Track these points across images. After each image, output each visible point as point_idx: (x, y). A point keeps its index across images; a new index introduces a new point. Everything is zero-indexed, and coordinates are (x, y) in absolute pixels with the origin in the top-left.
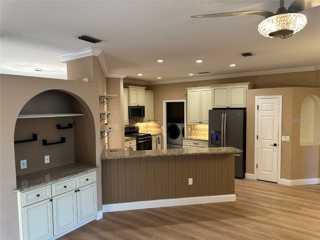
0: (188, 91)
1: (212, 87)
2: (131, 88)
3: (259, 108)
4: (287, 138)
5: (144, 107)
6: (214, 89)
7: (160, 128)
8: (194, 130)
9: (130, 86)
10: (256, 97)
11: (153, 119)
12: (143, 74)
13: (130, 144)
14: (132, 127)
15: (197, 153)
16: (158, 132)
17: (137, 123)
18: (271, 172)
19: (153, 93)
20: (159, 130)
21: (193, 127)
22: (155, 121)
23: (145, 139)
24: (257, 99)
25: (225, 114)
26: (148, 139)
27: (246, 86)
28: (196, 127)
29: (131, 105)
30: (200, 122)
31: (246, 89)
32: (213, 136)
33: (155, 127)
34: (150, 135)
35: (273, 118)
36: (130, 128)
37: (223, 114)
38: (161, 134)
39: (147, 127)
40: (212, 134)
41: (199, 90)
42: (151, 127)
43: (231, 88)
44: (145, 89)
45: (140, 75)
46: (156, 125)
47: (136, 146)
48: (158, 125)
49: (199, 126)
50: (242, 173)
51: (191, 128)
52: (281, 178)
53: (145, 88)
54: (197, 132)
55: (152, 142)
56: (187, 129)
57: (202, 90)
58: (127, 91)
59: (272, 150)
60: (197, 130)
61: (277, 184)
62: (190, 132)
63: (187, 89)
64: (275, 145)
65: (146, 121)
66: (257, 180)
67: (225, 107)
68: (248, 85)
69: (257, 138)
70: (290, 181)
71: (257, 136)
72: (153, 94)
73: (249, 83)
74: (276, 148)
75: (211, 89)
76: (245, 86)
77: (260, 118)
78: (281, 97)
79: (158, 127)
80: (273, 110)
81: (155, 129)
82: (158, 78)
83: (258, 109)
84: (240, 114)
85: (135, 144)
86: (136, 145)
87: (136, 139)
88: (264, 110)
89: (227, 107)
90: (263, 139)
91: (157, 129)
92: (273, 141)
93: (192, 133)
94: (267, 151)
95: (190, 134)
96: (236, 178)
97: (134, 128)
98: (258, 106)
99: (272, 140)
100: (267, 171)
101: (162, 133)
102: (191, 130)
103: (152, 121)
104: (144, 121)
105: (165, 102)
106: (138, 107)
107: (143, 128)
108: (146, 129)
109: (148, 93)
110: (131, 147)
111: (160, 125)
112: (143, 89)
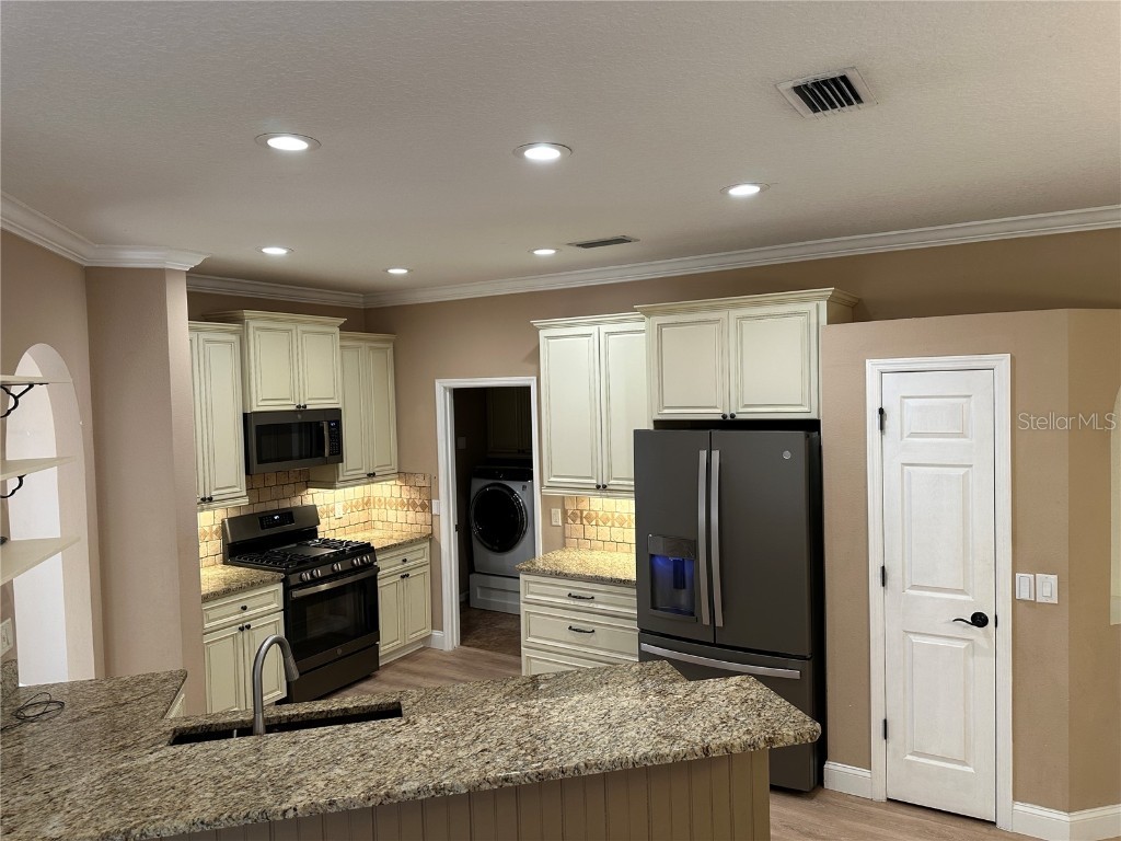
0: (542, 333)
1: (648, 314)
2: (252, 324)
3: (887, 423)
4: (1047, 588)
5: (338, 412)
6: (661, 326)
7: (426, 507)
8: (578, 521)
9: (247, 313)
10: (872, 367)
11: (395, 466)
12: (291, 251)
13: (244, 608)
14: (276, 512)
15: (506, 779)
16: (417, 528)
17: (311, 490)
18: (964, 763)
19: (391, 345)
20: (421, 517)
21: (570, 508)
22: (402, 474)
23: (335, 576)
24: (877, 375)
25: (716, 455)
26: (355, 570)
27: (813, 307)
28: (584, 505)
29: (255, 409)
30: (598, 487)
31: (814, 321)
32: (659, 562)
33: (403, 504)
34: (366, 548)
35: (966, 475)
36: (264, 519)
37: (703, 454)
38: (431, 538)
39: (367, 503)
40: (652, 556)
41: (593, 329)
42: (385, 503)
43: (744, 318)
44: (342, 328)
45: (275, 251)
46: (405, 496)
47: (280, 617)
48: (415, 495)
49: (598, 504)
50: (812, 763)
51: (565, 512)
52: (1015, 799)
53: (342, 321)
54: (591, 531)
55: (379, 584)
56: (547, 515)
57: (605, 328)
58: (234, 338)
59: (963, 645)
60: (589, 518)
61: (992, 827)
62: (559, 530)
63: (536, 323)
64: (979, 620)
65: (355, 481)
66: (889, 800)
67: (714, 414)
68: (824, 305)
69: (879, 580)
70: (1063, 817)
71: (879, 571)
72: (390, 352)
73: (829, 291)
74: (987, 635)
75: (641, 326)
76: (810, 307)
77: (893, 474)
78: (1002, 363)
79: (414, 505)
80: (961, 435)
81: (401, 514)
82: (391, 271)
83: (882, 428)
84: (787, 455)
85: (278, 603)
86: (285, 610)
87: (282, 581)
88: (913, 435)
89: (724, 416)
90: (913, 587)
91: (411, 514)
92: (969, 598)
93: (568, 533)
94: (936, 648)
95: (559, 540)
96: (774, 788)
97: (288, 515)
98: (881, 411)
99: (962, 592)
100: (943, 759)
101: (435, 535)
102: (565, 521)
103: (385, 477)
104: (341, 478)
105: (445, 388)
106: (299, 416)
107: (345, 510)
108: (363, 516)
109: (361, 344)
110: (248, 627)
111: (423, 497)
112: (332, 325)
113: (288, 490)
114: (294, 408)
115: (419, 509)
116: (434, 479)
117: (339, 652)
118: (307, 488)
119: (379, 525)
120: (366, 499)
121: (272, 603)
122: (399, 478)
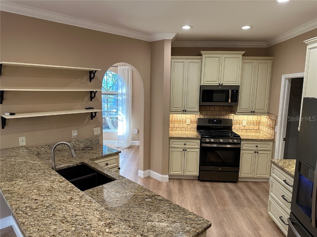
2: (204, 56)
5: (239, 86)
7: (273, 128)
9: (202, 52)
13: (185, 144)
20: (272, 132)
22: (268, 113)
23: (220, 143)
33: (268, 126)
36: (210, 121)
38: (273, 141)
39: (259, 123)
46: (269, 122)
48: (271, 123)
53: (243, 52)
58: (199, 61)
63: (306, 42)
65: (245, 113)
72: (271, 64)
81: (267, 129)
85: (198, 146)
87: (200, 140)
91: (269, 130)
97: (220, 121)
101: (275, 140)
103: (264, 114)
104: (238, 111)
105: (286, 78)
106: (220, 88)
107: (247, 123)
108: (256, 127)
109: (255, 61)
110: (186, 150)
111: (273, 124)
112: (240, 54)
113: (223, 113)
114: (218, 84)
115: (271, 128)
116: (277, 117)
117: (220, 169)
118: (231, 113)
119: (261, 132)
120: (258, 121)
121: (196, 146)
122: (268, 115)
